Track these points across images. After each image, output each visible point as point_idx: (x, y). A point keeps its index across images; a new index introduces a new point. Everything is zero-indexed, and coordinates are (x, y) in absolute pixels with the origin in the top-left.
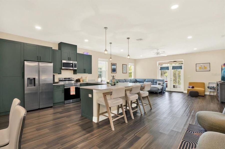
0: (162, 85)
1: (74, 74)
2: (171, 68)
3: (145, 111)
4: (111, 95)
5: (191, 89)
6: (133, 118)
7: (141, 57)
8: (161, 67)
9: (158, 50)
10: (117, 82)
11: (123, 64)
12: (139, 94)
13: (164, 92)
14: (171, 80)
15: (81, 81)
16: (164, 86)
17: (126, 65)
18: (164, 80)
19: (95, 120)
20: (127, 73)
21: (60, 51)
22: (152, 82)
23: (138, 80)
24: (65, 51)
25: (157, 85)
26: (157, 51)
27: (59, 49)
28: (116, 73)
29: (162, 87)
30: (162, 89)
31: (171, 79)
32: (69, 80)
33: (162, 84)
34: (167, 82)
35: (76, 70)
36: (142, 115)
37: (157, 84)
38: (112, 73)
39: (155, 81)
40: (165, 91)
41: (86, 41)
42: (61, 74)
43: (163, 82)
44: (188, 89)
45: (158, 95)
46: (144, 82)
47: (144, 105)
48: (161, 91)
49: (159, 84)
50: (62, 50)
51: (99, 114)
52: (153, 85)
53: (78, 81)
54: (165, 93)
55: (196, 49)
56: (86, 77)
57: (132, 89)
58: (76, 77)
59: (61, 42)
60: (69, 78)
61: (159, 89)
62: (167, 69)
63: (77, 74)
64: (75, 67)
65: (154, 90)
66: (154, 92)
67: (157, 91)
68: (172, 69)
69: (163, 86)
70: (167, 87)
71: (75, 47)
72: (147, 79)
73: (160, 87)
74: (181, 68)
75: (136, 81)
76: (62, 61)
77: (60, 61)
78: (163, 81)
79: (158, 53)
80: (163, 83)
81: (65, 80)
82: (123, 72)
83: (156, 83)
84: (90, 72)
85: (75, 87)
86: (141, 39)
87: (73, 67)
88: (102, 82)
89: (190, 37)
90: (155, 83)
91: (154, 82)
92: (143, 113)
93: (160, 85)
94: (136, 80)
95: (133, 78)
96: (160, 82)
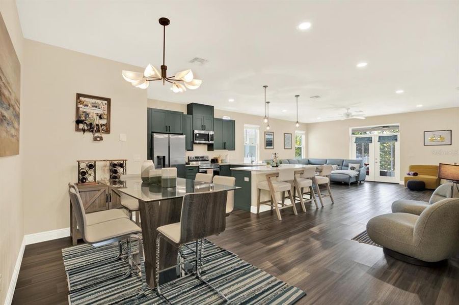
0: (357, 171)
1: (208, 150)
2: (375, 139)
3: (322, 205)
4: (278, 176)
5: (412, 177)
6: (305, 210)
7: (319, 119)
8: (356, 138)
9: (348, 109)
10: (281, 163)
11: (284, 134)
12: (313, 179)
13: (362, 182)
15: (220, 162)
16: (362, 172)
17: (291, 134)
18: (363, 161)
19: (253, 210)
20: (291, 149)
21: (191, 116)
22: (338, 166)
23: (312, 161)
24: (198, 115)
25: (347, 169)
26: (346, 111)
27: (188, 113)
28: (273, 148)
30: (357, 177)
31: (377, 159)
32: (203, 159)
33: (358, 169)
35: (212, 145)
36: (317, 208)
37: (349, 168)
38: (265, 148)
39: (344, 163)
40: (364, 181)
41: (231, 100)
42: (192, 150)
43: (359, 165)
44: (406, 178)
45: (350, 186)
47: (321, 196)
48: (355, 181)
49: (353, 168)
50: (194, 114)
51: (259, 203)
52: (342, 169)
53: (214, 161)
54: (363, 184)
55: (421, 106)
56: (226, 156)
57: (303, 171)
58: (212, 155)
59: (192, 103)
60: (202, 157)
61: (350, 177)
62: (368, 140)
63: (213, 150)
64: (212, 140)
65: (342, 178)
66: (341, 182)
67: (347, 181)
68: (379, 142)
69: (359, 171)
70: (368, 174)
71: (211, 108)
72: (329, 159)
73: (353, 173)
74: (396, 140)
75: (309, 163)
76: (194, 131)
77: (192, 131)
78: (359, 162)
79: (348, 115)
80: (360, 167)
81: (197, 159)
82: (286, 147)
83: (348, 166)
84: (233, 148)
85: (212, 170)
86: (317, 97)
87: (208, 140)
88: (253, 163)
89: (400, 92)
90: (344, 166)
92: (320, 206)
93: (354, 170)
94: (309, 161)
95: (303, 157)
96: (354, 165)
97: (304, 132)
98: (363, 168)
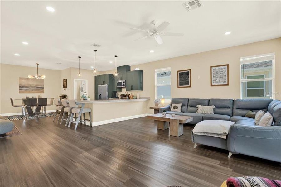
11: (212, 67)
17: (228, 65)
28: (191, 87)
38: (179, 87)
82: (213, 84)
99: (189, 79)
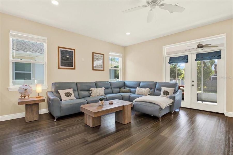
0: (170, 98)
2: (192, 58)
8: (170, 58)
11: (93, 53)
13: (177, 110)
14: (193, 83)
17: (104, 55)
18: (177, 84)
20: (104, 70)
22: (151, 89)
25: (159, 95)
29: (172, 101)
30: (171, 107)
31: (193, 81)
33: (171, 94)
34: (183, 87)
37: (162, 92)
38: (59, 68)
39: (157, 86)
43: (174, 89)
46: (136, 88)
48: (168, 111)
49: (166, 93)
54: (178, 112)
61: (161, 108)
62: (183, 60)
67: (157, 114)
68: (196, 60)
69: (174, 98)
70: (183, 99)
72: (143, 82)
74: (219, 57)
75: (124, 86)
78: (173, 86)
80: (175, 92)
82: (94, 68)
83: (160, 90)
90: (157, 90)
91: (156, 88)
93: (167, 95)
94: (124, 83)
95: (120, 79)
96: (168, 89)
97: (121, 55)
98: (178, 93)
99: (72, 60)
